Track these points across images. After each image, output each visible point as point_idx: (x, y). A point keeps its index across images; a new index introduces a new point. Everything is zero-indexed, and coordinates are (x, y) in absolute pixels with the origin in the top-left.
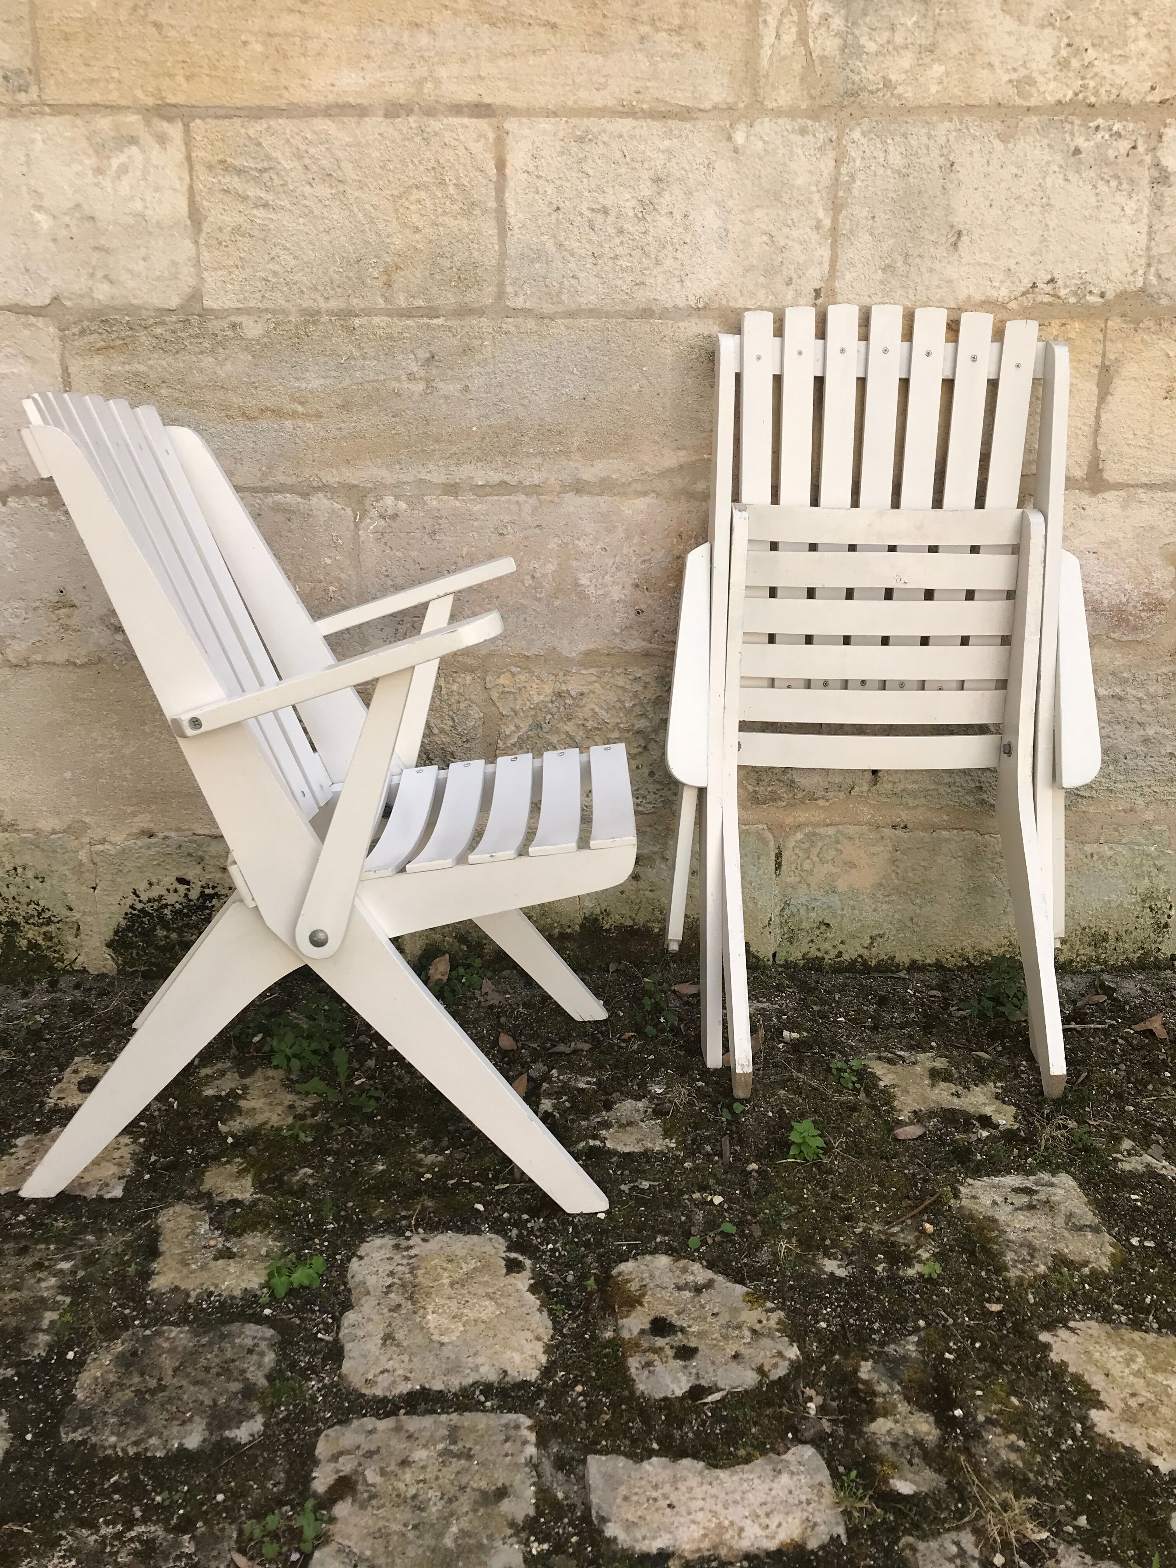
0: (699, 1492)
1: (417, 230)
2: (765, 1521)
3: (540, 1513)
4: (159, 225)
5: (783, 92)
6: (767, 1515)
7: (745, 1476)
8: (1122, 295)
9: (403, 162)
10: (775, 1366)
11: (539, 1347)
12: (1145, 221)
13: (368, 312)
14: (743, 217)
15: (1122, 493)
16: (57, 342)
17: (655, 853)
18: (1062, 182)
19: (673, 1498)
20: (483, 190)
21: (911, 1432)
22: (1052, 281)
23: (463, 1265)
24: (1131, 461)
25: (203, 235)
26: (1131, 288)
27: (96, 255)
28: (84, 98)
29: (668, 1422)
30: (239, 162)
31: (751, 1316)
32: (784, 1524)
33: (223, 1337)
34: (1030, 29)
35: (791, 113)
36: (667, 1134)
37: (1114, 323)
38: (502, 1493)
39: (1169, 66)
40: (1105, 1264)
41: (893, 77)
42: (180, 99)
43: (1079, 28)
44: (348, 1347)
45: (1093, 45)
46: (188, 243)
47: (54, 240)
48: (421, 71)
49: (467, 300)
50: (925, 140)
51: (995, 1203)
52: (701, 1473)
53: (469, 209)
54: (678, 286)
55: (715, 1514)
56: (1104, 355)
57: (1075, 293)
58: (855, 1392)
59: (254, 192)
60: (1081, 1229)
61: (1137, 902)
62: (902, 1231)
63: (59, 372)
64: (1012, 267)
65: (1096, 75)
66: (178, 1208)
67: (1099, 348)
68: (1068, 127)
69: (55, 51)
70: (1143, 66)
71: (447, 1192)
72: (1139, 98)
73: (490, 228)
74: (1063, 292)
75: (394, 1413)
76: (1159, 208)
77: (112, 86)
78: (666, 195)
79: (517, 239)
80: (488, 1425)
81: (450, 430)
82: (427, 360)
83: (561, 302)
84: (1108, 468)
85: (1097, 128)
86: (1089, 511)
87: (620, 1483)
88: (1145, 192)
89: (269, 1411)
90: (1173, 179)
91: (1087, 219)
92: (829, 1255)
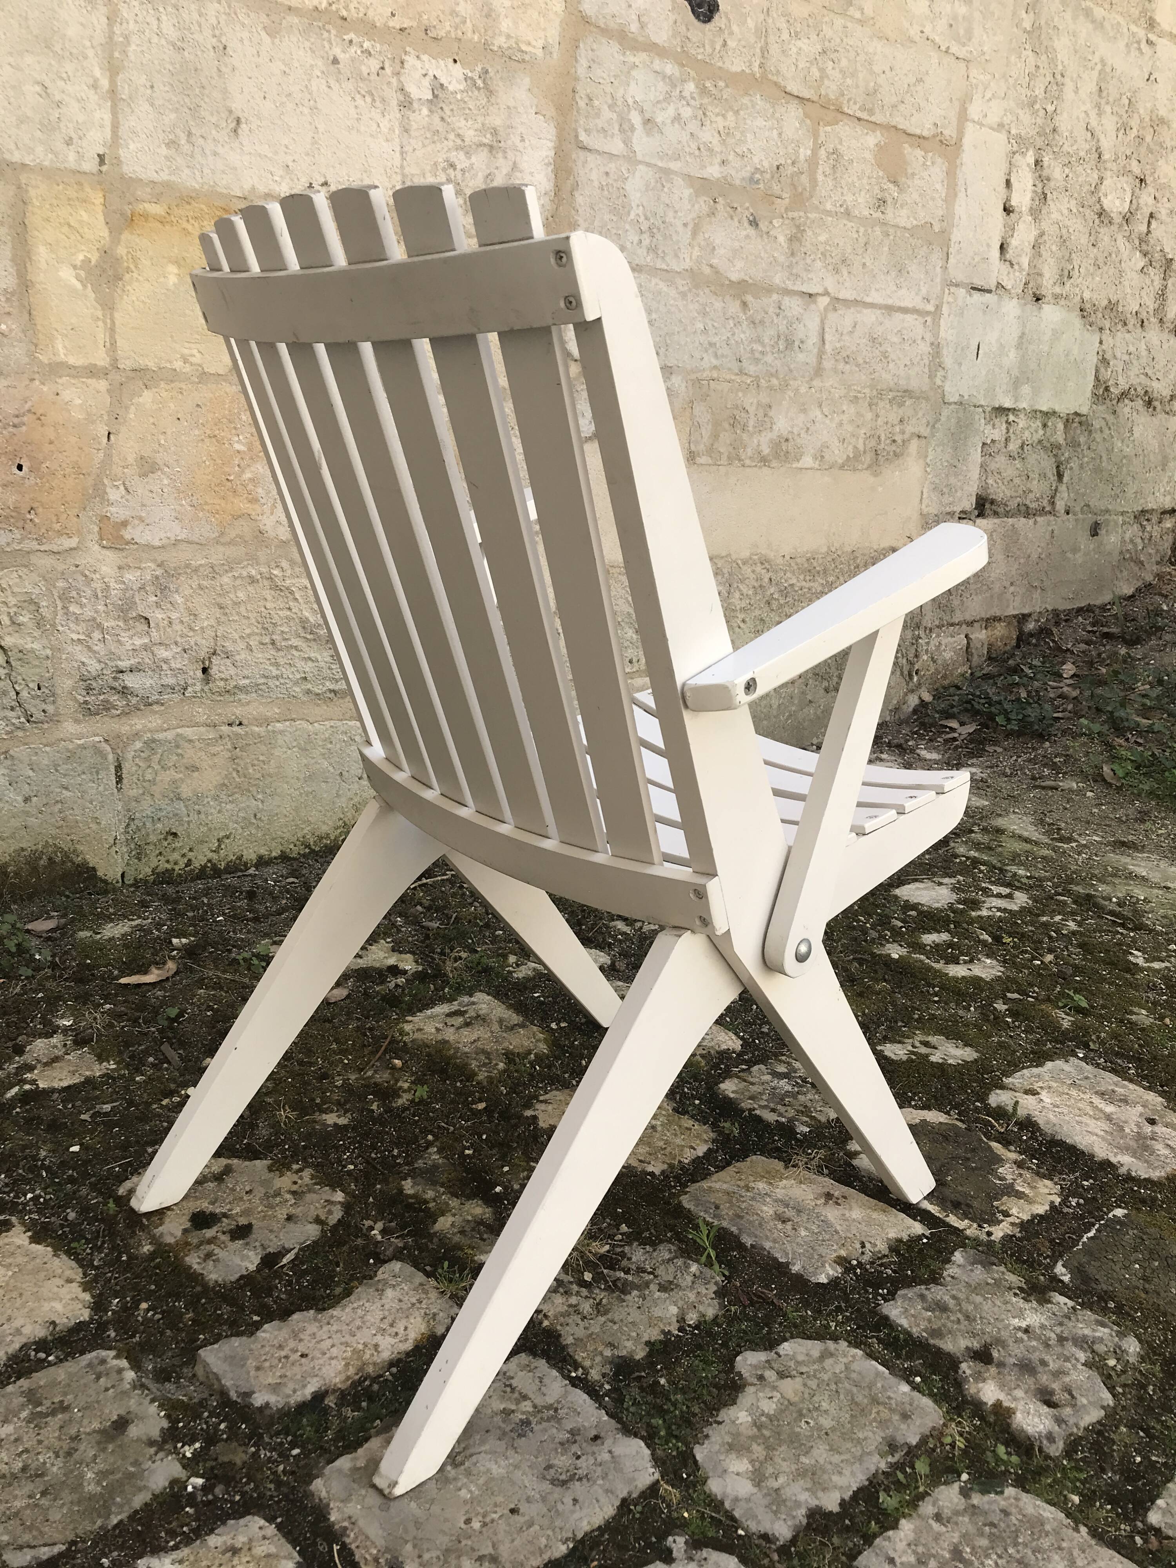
0: (322, 1335)
2: (392, 1331)
3: (174, 1421)
6: (392, 1325)
7: (355, 1305)
10: (330, 1212)
11: (75, 1289)
12: (397, 140)
14: (11, 60)
18: (326, 89)
19: (302, 1348)
21: (470, 1218)
22: (325, 183)
29: (256, 1294)
31: (284, 1182)
32: (410, 1326)
36: (101, 1058)
38: (122, 1424)
40: (543, 1048)
50: (195, 16)
51: (438, 1030)
52: (315, 1319)
55: (347, 1344)
58: (409, 1207)
60: (512, 1028)
62: (376, 1072)
64: (290, 164)
68: (326, 35)
72: (382, 21)
76: (406, 131)
80: (67, 1374)
85: (351, 42)
87: (244, 1359)
88: (394, 113)
90: (416, 105)
91: (350, 129)
92: (324, 1111)
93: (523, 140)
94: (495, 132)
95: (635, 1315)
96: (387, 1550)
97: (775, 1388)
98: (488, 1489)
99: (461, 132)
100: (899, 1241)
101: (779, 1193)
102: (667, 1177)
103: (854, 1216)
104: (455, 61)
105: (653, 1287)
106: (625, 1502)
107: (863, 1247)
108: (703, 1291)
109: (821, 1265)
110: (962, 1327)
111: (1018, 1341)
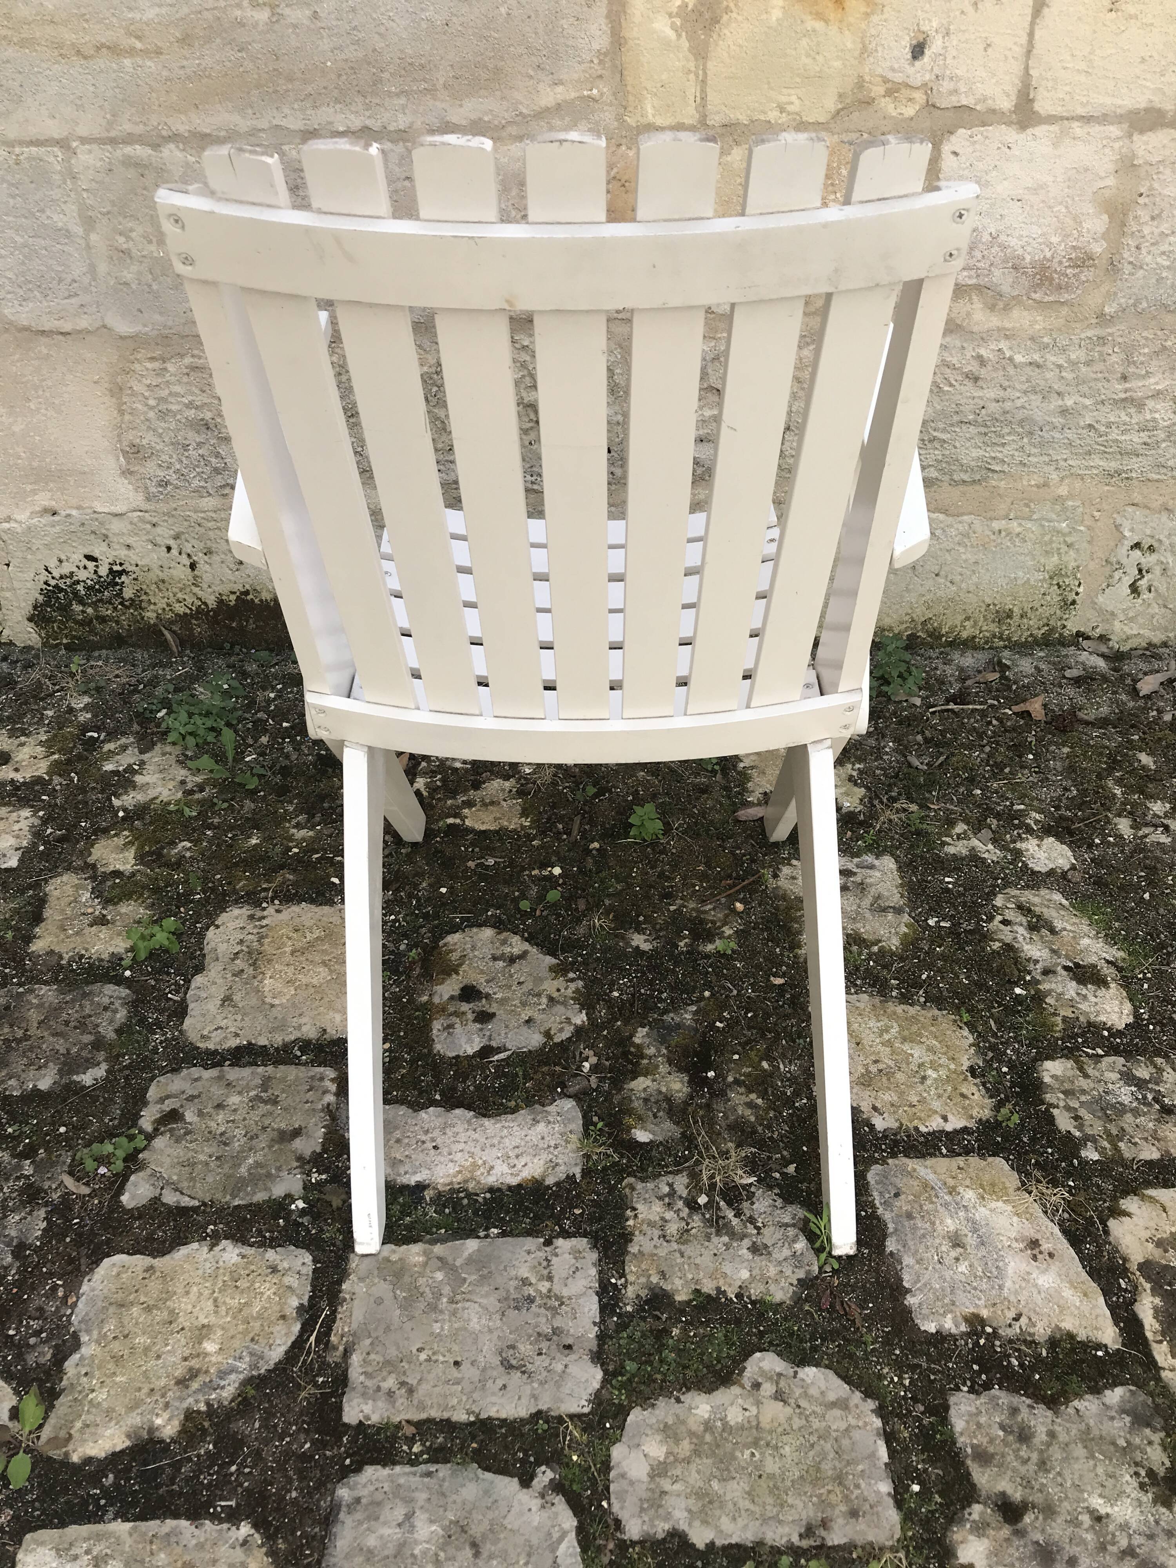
0: (462, 1137)
2: (514, 1161)
3: (325, 1150)
6: (517, 1157)
7: (507, 1124)
10: (561, 1030)
15: (1054, 128)
19: (439, 1141)
21: (664, 1090)
23: (308, 934)
24: (1067, 88)
29: (455, 1077)
31: (551, 986)
32: (530, 1164)
33: (85, 995)
36: (524, 813)
38: (297, 1133)
40: (894, 943)
44: (191, 1006)
52: (469, 1122)
55: (472, 1155)
58: (625, 1054)
60: (884, 910)
61: (1044, 579)
62: (714, 909)
66: (65, 878)
71: (311, 866)
75: (220, 1064)
80: (297, 1076)
81: (302, 66)
84: (1039, 97)
86: (1016, 151)
87: (396, 1128)
89: (113, 1059)
92: (639, 930)
95: (706, 1260)
96: (354, 1335)
97: (758, 1403)
98: (454, 1335)
100: (1071, 1336)
101: (981, 1213)
102: (885, 1137)
103: (1040, 1282)
105: (747, 1243)
106: (539, 1414)
107: (1016, 1319)
108: (788, 1272)
109: (944, 1315)
110: (1023, 1470)
111: (1074, 1522)
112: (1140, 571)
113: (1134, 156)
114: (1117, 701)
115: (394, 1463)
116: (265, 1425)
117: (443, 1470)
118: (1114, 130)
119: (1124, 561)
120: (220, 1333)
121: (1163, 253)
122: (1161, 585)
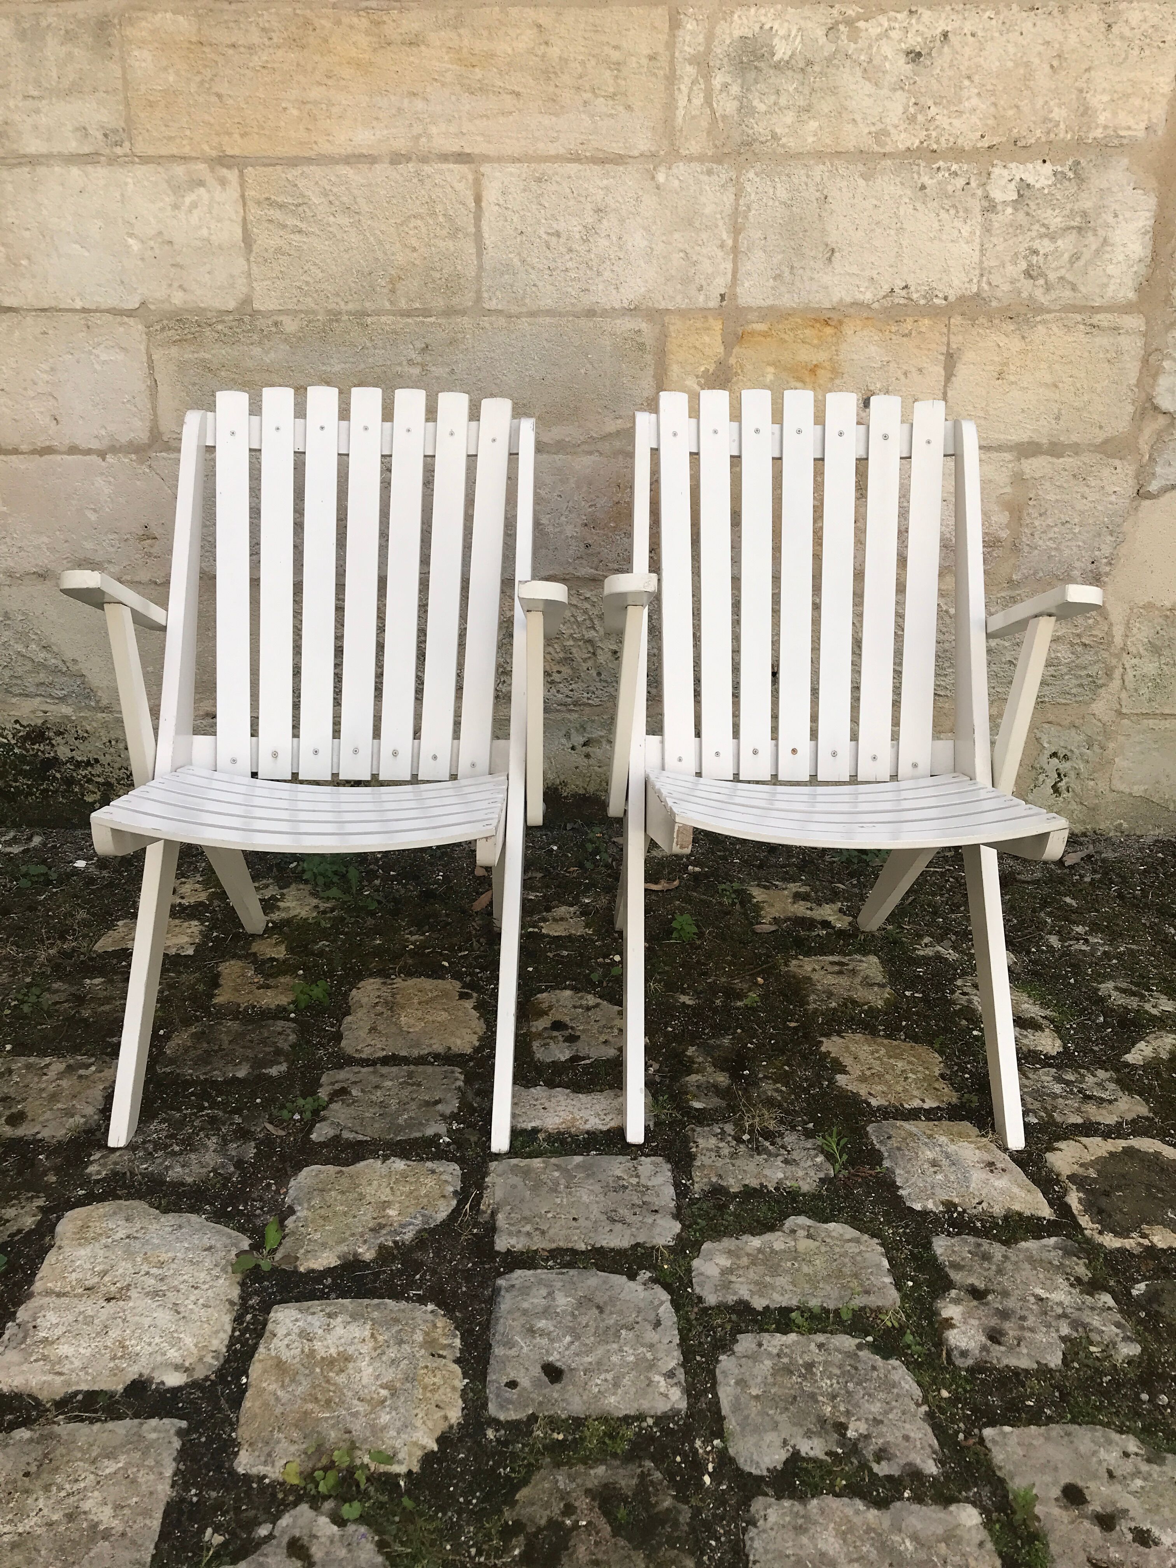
0: (563, 1103)
1: (414, 250)
2: (603, 1117)
3: (460, 1111)
4: (220, 247)
5: (693, 143)
6: (605, 1115)
7: (596, 1097)
8: (962, 299)
9: (404, 197)
11: (474, 1038)
12: (978, 240)
13: (378, 313)
14: (664, 238)
16: (144, 336)
17: (601, 737)
18: (912, 211)
19: (546, 1105)
20: (465, 219)
21: (711, 1081)
22: (906, 287)
23: (429, 994)
25: (253, 254)
26: (968, 293)
27: (173, 270)
28: (164, 151)
29: (553, 1073)
30: (280, 199)
31: (620, 1023)
32: (615, 1119)
33: (262, 1027)
34: (885, 92)
35: (701, 159)
36: (587, 926)
37: (957, 320)
38: (438, 1102)
39: (995, 118)
40: (880, 1004)
41: (778, 131)
42: (236, 152)
43: (923, 90)
44: (346, 1033)
45: (935, 103)
46: (242, 261)
47: (142, 259)
48: (417, 129)
49: (453, 303)
50: (804, 178)
51: (814, 970)
52: (567, 1095)
53: (454, 233)
54: (614, 292)
55: (572, 1113)
56: (948, 344)
57: (925, 297)
58: (680, 1061)
59: (291, 221)
60: (871, 985)
62: (741, 982)
63: (145, 359)
64: (875, 276)
65: (937, 127)
66: (232, 962)
67: (945, 340)
68: (915, 168)
69: (142, 115)
70: (974, 119)
71: (424, 955)
72: (971, 144)
73: (470, 248)
74: (915, 296)
75: (373, 1065)
76: (988, 231)
77: (184, 142)
78: (605, 221)
79: (491, 255)
80: (434, 1071)
82: (423, 349)
83: (525, 305)
85: (939, 168)
88: (977, 219)
89: (292, 1064)
90: (999, 208)
91: (932, 240)
92: (684, 993)
93: (1116, 216)
94: (1084, 214)
95: (751, 1168)
96: (498, 1204)
97: (795, 1240)
98: (571, 1205)
99: (1046, 222)
100: (1019, 1213)
101: (952, 1148)
102: (878, 1109)
103: (996, 1184)
104: (1044, 161)
105: (780, 1158)
106: (638, 1245)
107: (980, 1203)
108: (812, 1173)
109: (927, 1199)
110: (986, 1274)
111: (1024, 1299)
112: (1059, 775)
113: (1023, 473)
114: (1047, 869)
115: (536, 1268)
116: (437, 1254)
117: (572, 1272)
118: (1007, 456)
119: (1045, 766)
120: (397, 1205)
121: (1051, 539)
122: (1075, 785)
